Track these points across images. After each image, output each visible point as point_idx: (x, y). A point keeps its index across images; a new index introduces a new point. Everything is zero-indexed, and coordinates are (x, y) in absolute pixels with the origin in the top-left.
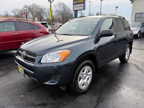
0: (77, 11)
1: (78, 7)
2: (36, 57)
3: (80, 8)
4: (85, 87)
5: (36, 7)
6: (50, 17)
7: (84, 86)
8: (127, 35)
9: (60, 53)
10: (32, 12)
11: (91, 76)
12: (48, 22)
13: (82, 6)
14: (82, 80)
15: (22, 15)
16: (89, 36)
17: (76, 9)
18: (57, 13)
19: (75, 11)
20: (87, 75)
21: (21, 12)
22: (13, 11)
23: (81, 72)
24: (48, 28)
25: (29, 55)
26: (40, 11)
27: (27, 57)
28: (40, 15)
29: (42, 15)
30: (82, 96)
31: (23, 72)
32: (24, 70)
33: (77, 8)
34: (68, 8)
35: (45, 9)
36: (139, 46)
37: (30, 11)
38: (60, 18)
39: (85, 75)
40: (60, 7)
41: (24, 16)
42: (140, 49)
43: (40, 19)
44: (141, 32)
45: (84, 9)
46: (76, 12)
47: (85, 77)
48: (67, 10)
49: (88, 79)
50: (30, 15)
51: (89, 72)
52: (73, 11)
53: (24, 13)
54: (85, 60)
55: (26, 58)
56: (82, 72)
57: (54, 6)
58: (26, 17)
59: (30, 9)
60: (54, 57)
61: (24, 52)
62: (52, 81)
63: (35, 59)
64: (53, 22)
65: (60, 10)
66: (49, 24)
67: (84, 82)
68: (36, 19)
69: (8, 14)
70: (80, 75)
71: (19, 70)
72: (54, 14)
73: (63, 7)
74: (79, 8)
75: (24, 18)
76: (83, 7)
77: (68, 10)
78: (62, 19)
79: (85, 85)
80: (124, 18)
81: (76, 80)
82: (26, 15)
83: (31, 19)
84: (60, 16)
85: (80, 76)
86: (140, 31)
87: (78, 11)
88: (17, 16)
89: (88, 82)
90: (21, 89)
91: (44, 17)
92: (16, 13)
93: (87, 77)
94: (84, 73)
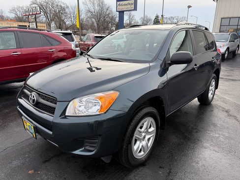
0: (123, 12)
1: (125, 5)
2: (56, 104)
3: (129, 7)
4: (144, 154)
5: (53, 4)
6: (78, 21)
7: (142, 153)
8: (213, 58)
9: (100, 98)
10: (45, 13)
11: (154, 134)
12: (73, 29)
13: (132, 4)
14: (138, 142)
15: (28, 17)
16: (151, 64)
17: (121, 8)
18: (89, 14)
19: (119, 12)
20: (147, 132)
21: (26, 12)
22: (13, 10)
23: (138, 129)
24: (74, 42)
25: (43, 99)
26: (59, 11)
27: (39, 103)
28: (60, 18)
29: (63, 18)
30: (138, 170)
31: (33, 130)
32: (34, 127)
33: (123, 7)
34: (107, 7)
35: (67, 7)
36: (228, 74)
37: (41, 10)
38: (93, 23)
39: (143, 134)
40: (93, 4)
41: (32, 18)
42: (230, 79)
43: (60, 24)
44: (230, 49)
45: (135, 9)
46: (121, 13)
47: (144, 137)
48: (105, 10)
49: (149, 139)
50: (42, 18)
51: (150, 127)
52: (117, 11)
53: (31, 13)
54: (144, 108)
55: (37, 105)
56: (140, 129)
57: (83, 3)
58: (36, 20)
59: (41, 7)
60: (90, 105)
61: (34, 94)
62: (87, 148)
63: (55, 108)
64: (82, 29)
65: (93, 10)
66: (75, 33)
67: (142, 146)
68: (53, 25)
69: (3, 15)
70: (136, 135)
71: (26, 126)
72: (83, 16)
73: (99, 5)
74: (126, 7)
75: (32, 22)
76: (133, 6)
77: (107, 10)
78: (97, 24)
79: (144, 151)
80: (206, 29)
81: (129, 145)
82: (35, 18)
83: (43, 25)
84: (94, 20)
85: (136, 137)
86: (228, 48)
87: (125, 12)
88: (19, 19)
89: (149, 145)
90: (29, 157)
91: (65, 20)
92: (18, 13)
93: (147, 137)
94: (143, 130)
